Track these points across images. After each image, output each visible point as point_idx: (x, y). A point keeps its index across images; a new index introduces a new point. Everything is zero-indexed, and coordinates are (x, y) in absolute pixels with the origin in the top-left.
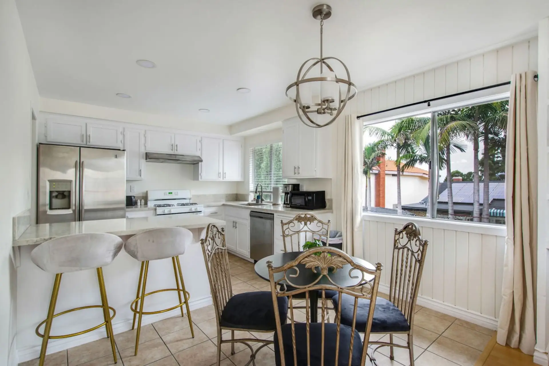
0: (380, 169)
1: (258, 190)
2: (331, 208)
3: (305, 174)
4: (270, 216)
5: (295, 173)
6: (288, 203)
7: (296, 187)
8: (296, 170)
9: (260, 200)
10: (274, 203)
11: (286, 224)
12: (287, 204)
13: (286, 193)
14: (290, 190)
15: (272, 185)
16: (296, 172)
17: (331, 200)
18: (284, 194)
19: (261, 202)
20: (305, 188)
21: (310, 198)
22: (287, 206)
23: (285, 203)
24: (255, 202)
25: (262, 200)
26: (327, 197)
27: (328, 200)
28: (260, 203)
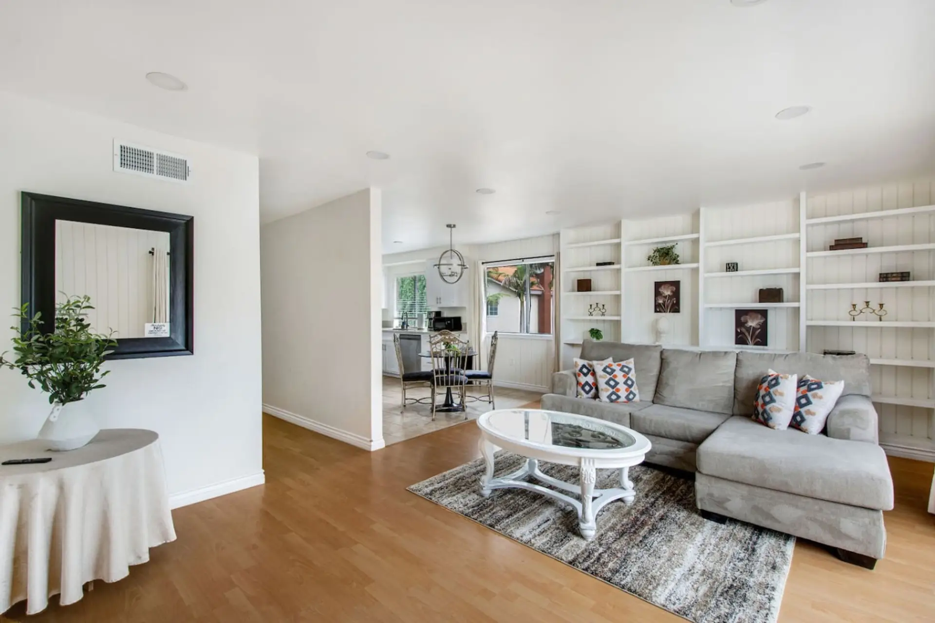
0: (544, 289)
1: (404, 317)
2: (466, 330)
3: (444, 304)
4: (417, 338)
5: (437, 303)
6: (432, 326)
7: (438, 314)
8: (438, 300)
9: (405, 326)
10: (419, 328)
11: (432, 337)
12: (431, 328)
13: (430, 319)
14: (433, 316)
15: (416, 312)
16: (439, 301)
17: (466, 324)
18: (428, 320)
19: (407, 327)
20: (446, 314)
21: (449, 322)
22: (431, 329)
23: (429, 327)
24: (400, 328)
25: (407, 326)
26: (463, 321)
27: (464, 323)
28: (405, 328)
